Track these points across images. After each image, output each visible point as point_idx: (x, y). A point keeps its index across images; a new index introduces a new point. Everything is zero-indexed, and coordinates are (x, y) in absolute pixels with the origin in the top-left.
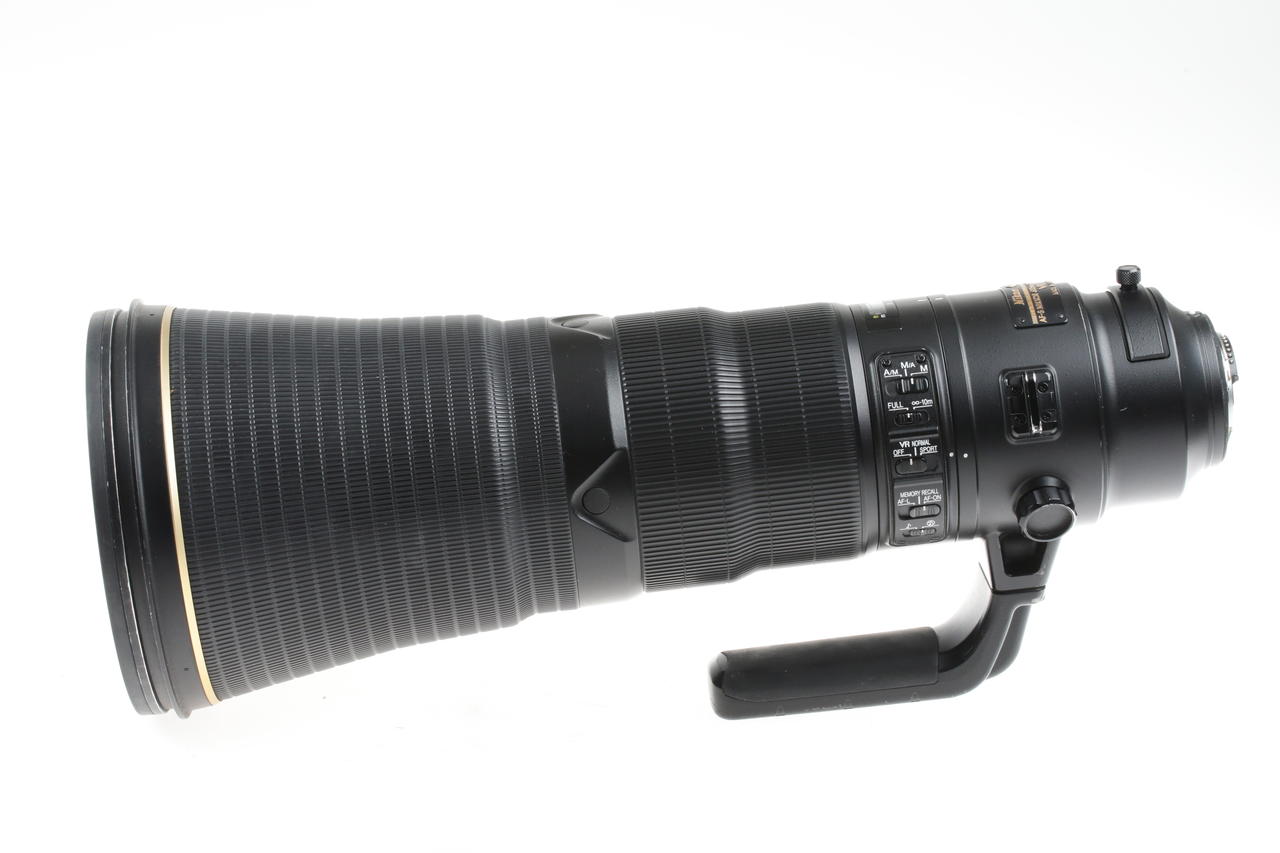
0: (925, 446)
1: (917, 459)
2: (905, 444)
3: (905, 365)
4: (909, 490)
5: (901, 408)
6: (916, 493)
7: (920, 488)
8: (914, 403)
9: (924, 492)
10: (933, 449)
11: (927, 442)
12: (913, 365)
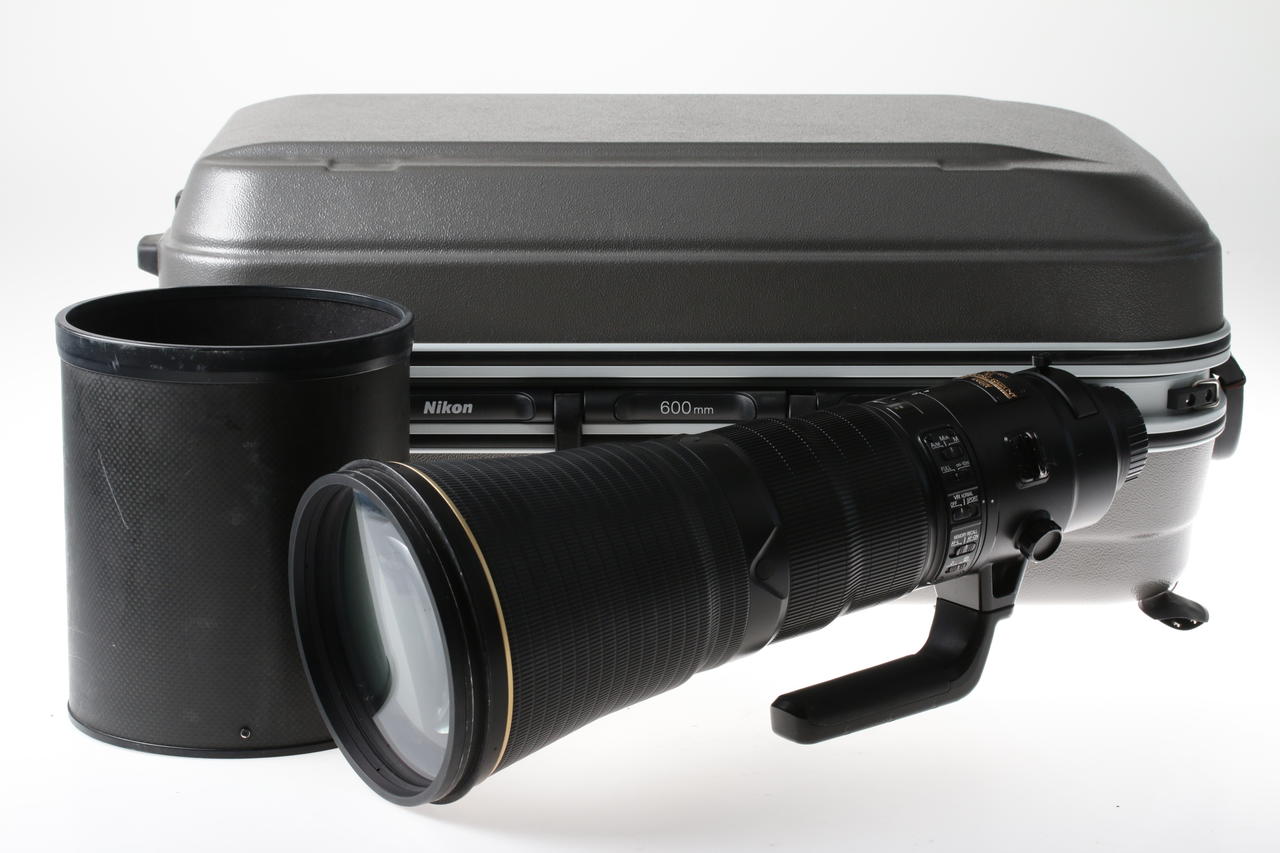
0: (969, 497)
1: (966, 507)
2: (957, 497)
3: (942, 438)
4: (959, 533)
5: (950, 470)
6: (964, 534)
7: (966, 531)
8: (958, 465)
9: (969, 533)
10: (975, 499)
11: (971, 494)
12: (947, 437)
